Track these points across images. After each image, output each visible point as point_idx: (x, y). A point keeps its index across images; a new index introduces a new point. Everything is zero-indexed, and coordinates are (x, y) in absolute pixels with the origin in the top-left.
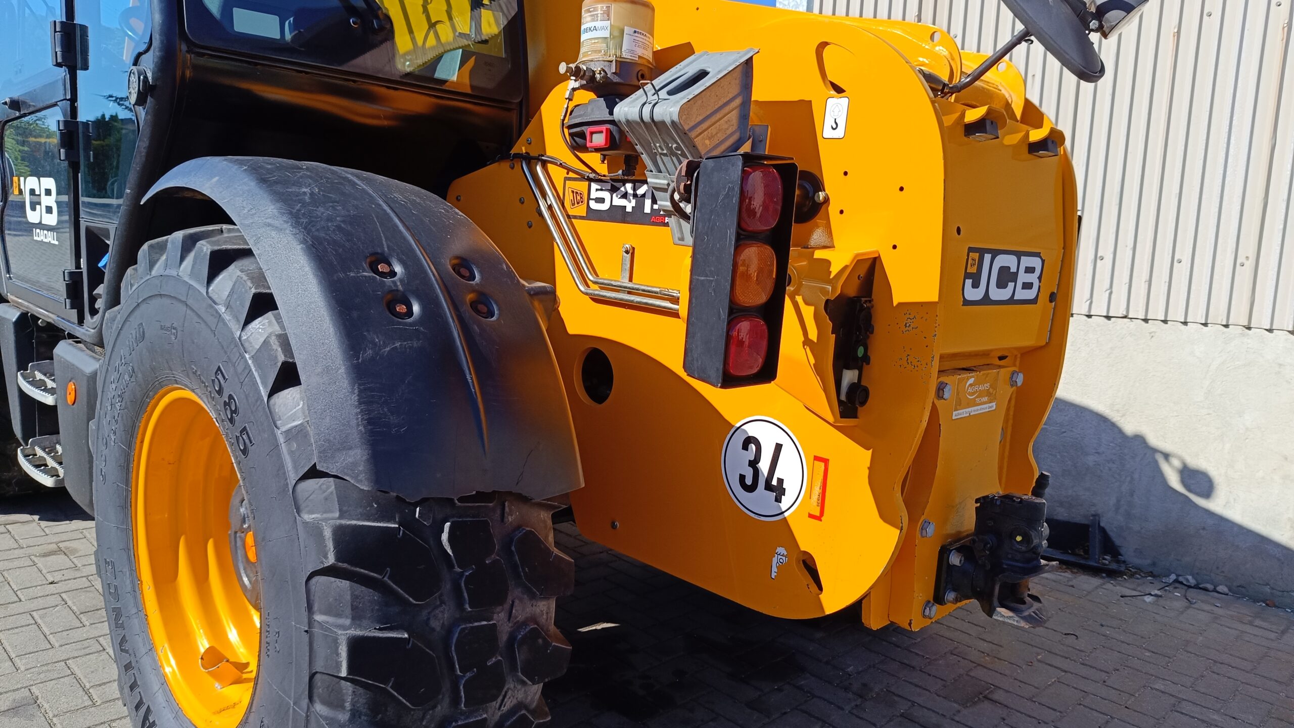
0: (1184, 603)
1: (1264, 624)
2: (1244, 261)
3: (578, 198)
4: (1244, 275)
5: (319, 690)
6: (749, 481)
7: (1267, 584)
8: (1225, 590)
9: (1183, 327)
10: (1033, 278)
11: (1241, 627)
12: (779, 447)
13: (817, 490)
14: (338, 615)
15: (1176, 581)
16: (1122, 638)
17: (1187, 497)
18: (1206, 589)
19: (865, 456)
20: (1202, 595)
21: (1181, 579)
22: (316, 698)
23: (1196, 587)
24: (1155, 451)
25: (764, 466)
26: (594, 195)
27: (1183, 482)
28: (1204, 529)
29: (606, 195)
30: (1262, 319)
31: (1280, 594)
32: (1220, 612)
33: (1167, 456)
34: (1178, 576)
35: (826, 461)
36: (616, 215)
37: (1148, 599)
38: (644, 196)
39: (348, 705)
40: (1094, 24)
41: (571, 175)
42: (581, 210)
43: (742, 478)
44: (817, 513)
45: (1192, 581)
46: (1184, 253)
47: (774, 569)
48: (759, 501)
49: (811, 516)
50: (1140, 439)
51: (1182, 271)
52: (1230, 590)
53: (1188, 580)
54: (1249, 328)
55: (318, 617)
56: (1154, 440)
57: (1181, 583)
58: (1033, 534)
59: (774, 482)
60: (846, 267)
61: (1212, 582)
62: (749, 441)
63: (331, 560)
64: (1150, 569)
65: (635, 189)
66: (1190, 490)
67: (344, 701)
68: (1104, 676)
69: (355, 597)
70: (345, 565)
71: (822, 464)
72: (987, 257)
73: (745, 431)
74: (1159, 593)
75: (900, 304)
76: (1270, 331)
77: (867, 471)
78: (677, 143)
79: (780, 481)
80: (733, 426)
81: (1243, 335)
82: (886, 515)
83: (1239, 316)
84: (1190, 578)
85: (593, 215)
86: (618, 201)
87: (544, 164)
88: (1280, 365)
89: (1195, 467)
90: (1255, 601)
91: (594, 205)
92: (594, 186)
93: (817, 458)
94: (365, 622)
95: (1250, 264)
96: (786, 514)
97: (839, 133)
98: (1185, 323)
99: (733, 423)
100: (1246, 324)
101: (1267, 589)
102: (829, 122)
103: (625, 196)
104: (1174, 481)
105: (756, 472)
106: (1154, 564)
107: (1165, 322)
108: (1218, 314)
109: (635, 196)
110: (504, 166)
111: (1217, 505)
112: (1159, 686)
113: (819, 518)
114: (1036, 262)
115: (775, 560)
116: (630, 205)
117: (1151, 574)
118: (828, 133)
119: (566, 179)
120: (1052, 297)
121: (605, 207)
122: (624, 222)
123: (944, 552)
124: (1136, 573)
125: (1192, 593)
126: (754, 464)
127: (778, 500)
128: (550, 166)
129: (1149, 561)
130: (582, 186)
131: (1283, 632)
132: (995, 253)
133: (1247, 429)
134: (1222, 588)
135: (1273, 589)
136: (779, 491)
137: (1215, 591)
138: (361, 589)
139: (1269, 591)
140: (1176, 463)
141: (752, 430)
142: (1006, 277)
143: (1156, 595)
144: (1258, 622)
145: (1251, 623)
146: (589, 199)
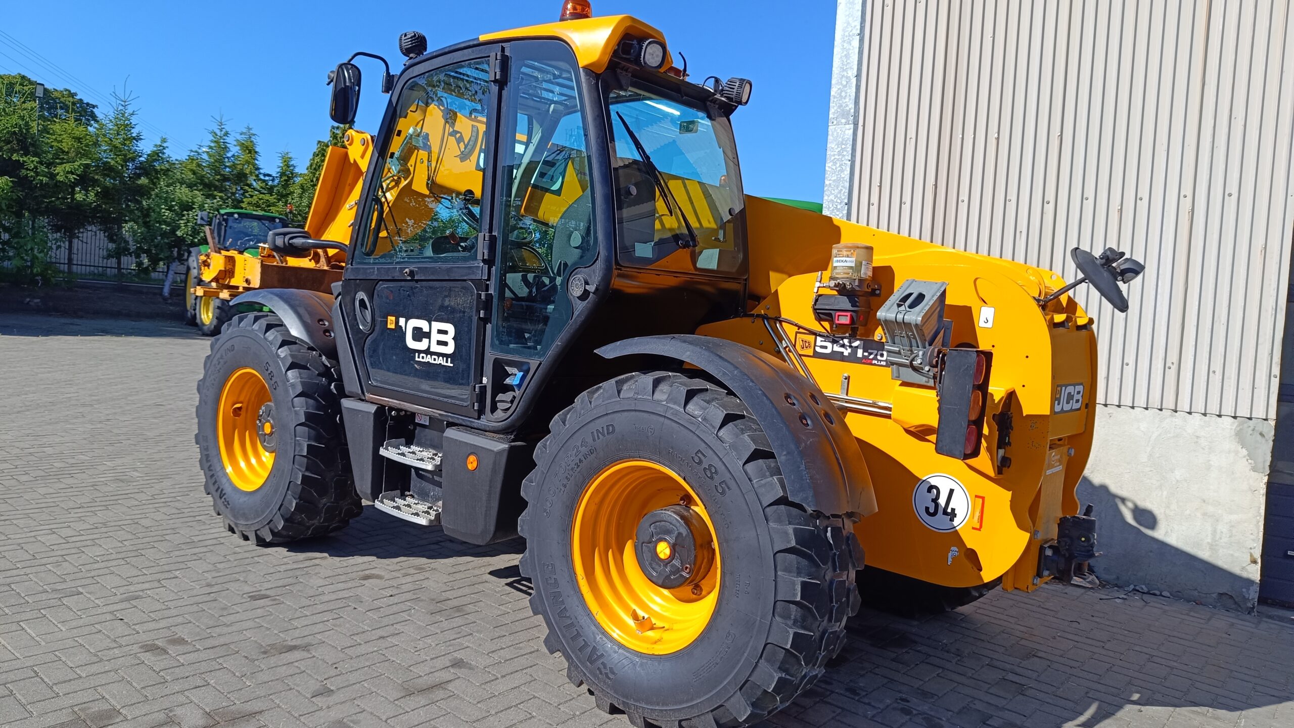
0: (1143, 603)
1: (1196, 615)
2: (1171, 365)
3: (806, 344)
4: (1171, 374)
5: (778, 610)
6: (932, 510)
7: (1196, 589)
8: (1168, 595)
9: (1132, 410)
10: (1079, 397)
11: (1183, 617)
12: (952, 491)
13: (977, 514)
14: (790, 572)
15: (1134, 590)
16: (1107, 623)
17: (1139, 529)
18: (1154, 594)
19: (1008, 495)
20: (1153, 598)
21: (1137, 588)
22: (776, 615)
23: (1148, 593)
24: (1115, 496)
25: (942, 501)
26: (819, 343)
27: (1136, 518)
28: (1151, 552)
29: (829, 345)
30: (1184, 405)
31: (1205, 595)
32: (1167, 608)
33: (1123, 500)
34: (1135, 586)
35: (983, 498)
36: (834, 356)
37: (1118, 601)
38: (857, 347)
39: (793, 617)
40: (1120, 278)
41: (801, 330)
42: (810, 352)
43: (927, 509)
44: (978, 526)
45: (1146, 590)
46: (1130, 359)
47: (950, 559)
48: (940, 521)
49: (974, 528)
50: (1104, 488)
51: (1129, 371)
52: (1171, 595)
53: (1142, 589)
54: (1176, 411)
55: (779, 573)
56: (1114, 488)
57: (1138, 591)
58: (1090, 535)
59: (949, 510)
60: (1003, 397)
61: (1158, 589)
62: (931, 488)
63: (793, 543)
64: (1116, 582)
65: (850, 342)
66: (1141, 524)
67: (791, 615)
68: (1102, 644)
69: (798, 563)
70: (799, 547)
71: (980, 500)
72: (1064, 388)
73: (929, 482)
74: (1125, 597)
75: (1028, 416)
76: (1190, 413)
77: (1009, 503)
78: (913, 333)
79: (953, 510)
80: (920, 479)
81: (1172, 416)
82: (1021, 526)
83: (1169, 403)
84: (1144, 587)
85: (816, 355)
86: (837, 348)
87: (781, 322)
88: (1198, 437)
89: (1143, 508)
90: (1189, 601)
91: (818, 349)
92: (819, 339)
93: (977, 496)
94: (802, 575)
95: (1174, 368)
96: (957, 528)
97: (989, 325)
98: (1133, 407)
99: (920, 477)
100: (1174, 408)
101: (1196, 593)
102: (982, 319)
103: (843, 346)
104: (1129, 518)
105: (937, 505)
106: (1118, 578)
107: (1119, 406)
108: (1155, 401)
109: (851, 347)
110: (747, 321)
111: (1159, 534)
112: (1137, 648)
113: (979, 529)
114: (1080, 388)
115: (950, 554)
116: (847, 352)
117: (1116, 586)
118: (982, 324)
119: (797, 333)
120: (1087, 406)
121: (828, 351)
122: (843, 361)
123: (1042, 549)
124: (1106, 585)
125: (1145, 597)
126: (935, 500)
127: (952, 520)
128: (783, 323)
129: (1114, 577)
130: (811, 338)
131: (1209, 620)
132: (1066, 386)
133: (1177, 481)
134: (1165, 593)
135: (1199, 592)
136: (953, 514)
137: (1161, 595)
138: (800, 559)
139: (1197, 594)
140: (1130, 505)
141: (933, 482)
142: (1070, 397)
143: (1123, 598)
144: (1192, 614)
145: (1188, 615)
146: (815, 345)
